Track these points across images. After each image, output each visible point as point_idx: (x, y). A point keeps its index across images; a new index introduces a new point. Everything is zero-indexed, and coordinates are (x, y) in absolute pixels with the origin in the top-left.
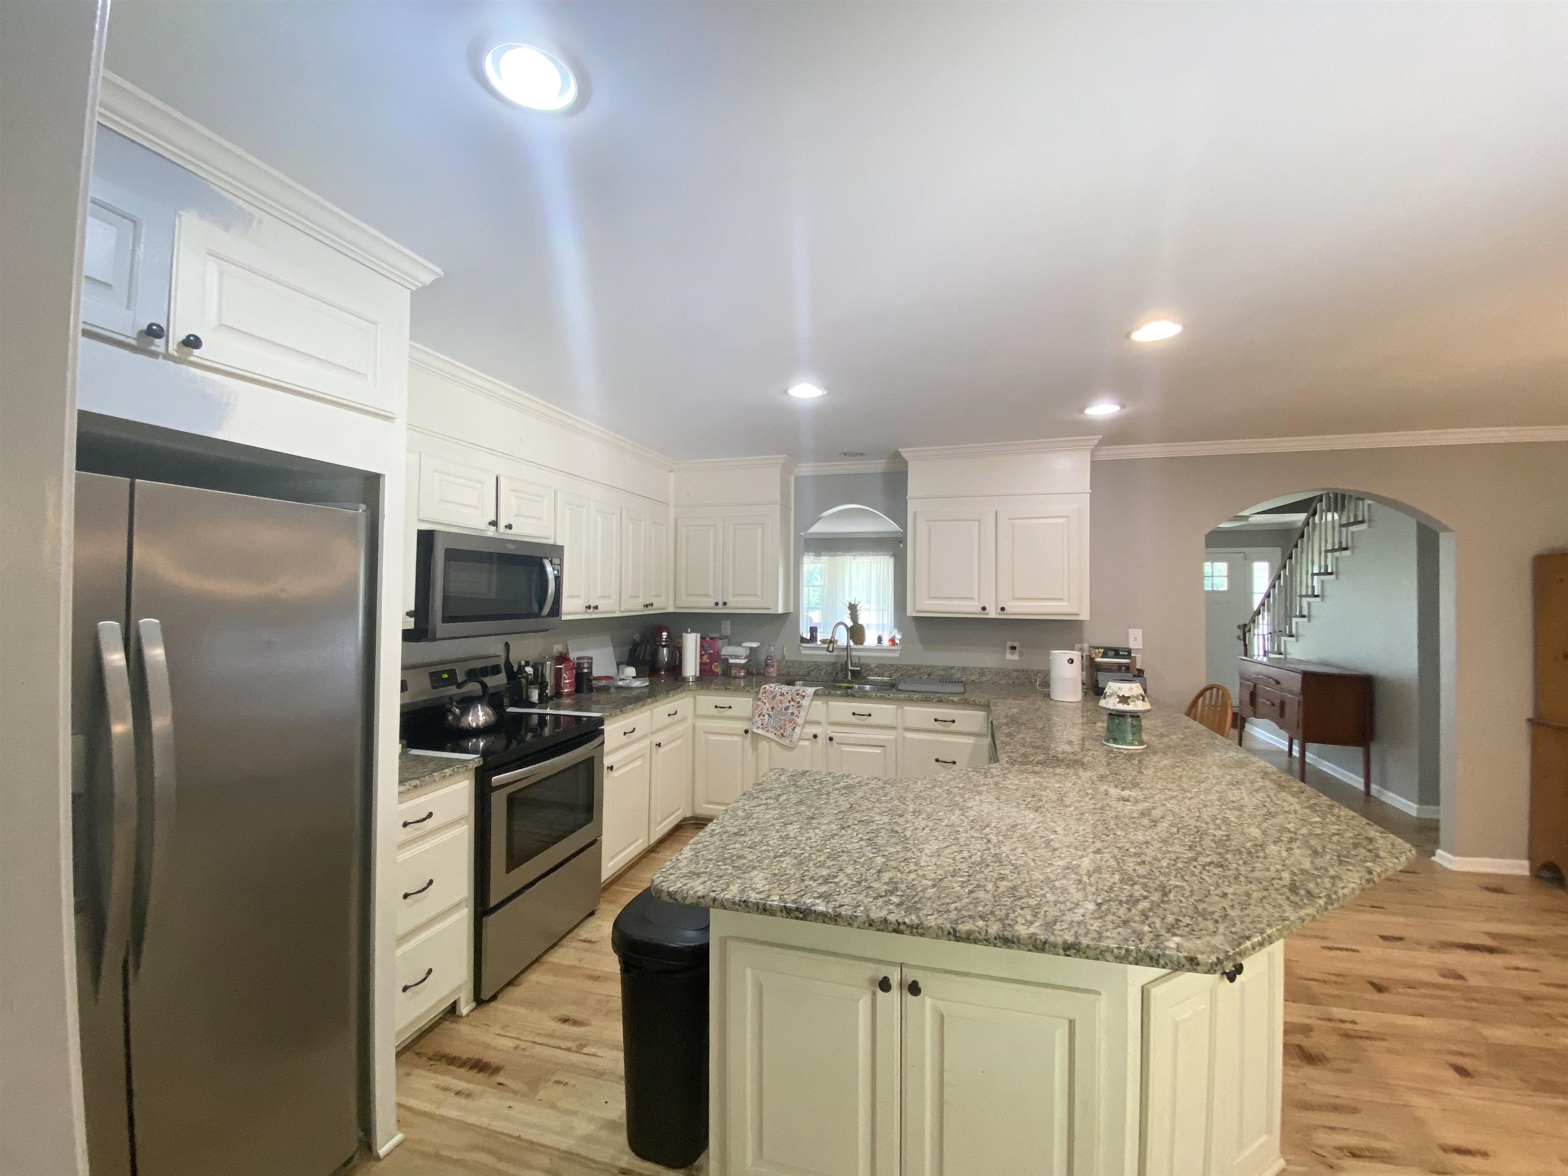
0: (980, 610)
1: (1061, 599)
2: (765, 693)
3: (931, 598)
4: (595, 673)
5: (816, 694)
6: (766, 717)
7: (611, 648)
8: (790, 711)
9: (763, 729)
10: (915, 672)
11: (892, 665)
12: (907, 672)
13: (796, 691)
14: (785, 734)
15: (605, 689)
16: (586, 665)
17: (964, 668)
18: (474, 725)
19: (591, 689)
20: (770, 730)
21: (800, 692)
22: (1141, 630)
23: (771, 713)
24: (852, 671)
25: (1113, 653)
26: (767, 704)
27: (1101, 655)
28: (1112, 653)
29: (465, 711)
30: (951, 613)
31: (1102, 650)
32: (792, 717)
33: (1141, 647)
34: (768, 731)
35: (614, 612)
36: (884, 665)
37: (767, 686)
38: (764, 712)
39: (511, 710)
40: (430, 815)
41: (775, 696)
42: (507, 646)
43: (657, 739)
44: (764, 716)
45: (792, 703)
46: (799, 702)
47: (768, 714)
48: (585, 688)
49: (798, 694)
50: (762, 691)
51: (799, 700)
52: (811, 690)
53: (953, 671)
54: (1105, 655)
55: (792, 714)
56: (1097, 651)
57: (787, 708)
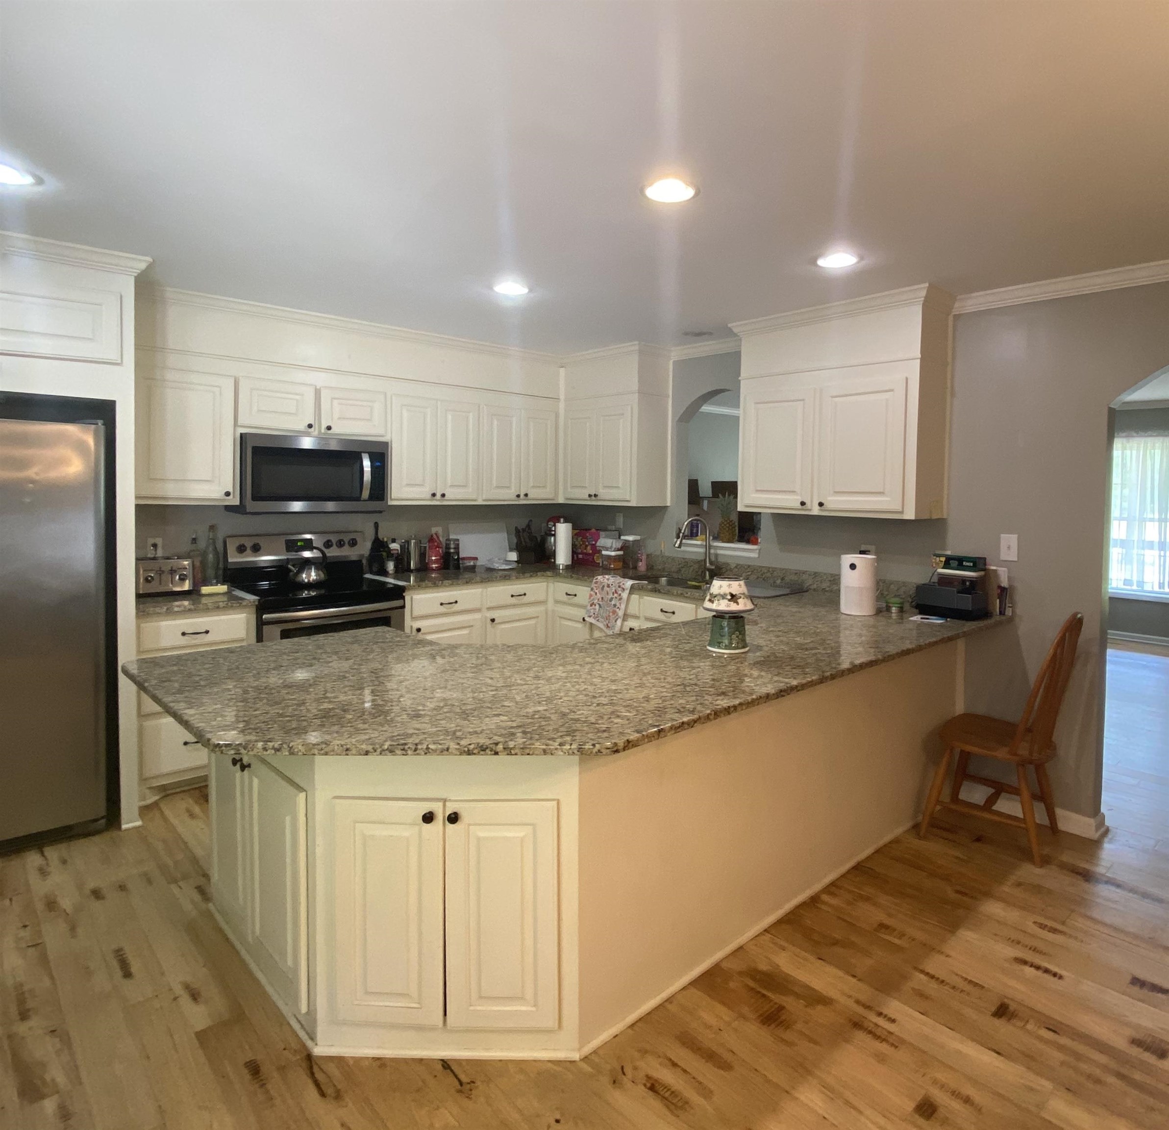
0: (798, 505)
1: (881, 493)
2: (596, 583)
3: (757, 491)
4: (462, 554)
5: (632, 587)
6: (597, 607)
7: (505, 535)
8: (613, 602)
9: (595, 618)
10: (769, 575)
11: (749, 566)
12: (762, 575)
13: (618, 583)
14: (609, 625)
15: (473, 569)
16: (452, 546)
17: (815, 573)
18: (306, 580)
19: (458, 567)
20: (601, 619)
21: (621, 584)
22: (1016, 536)
23: (601, 603)
24: (709, 570)
25: (957, 563)
26: (598, 594)
27: (942, 565)
28: (954, 563)
29: (300, 571)
30: (780, 508)
31: (943, 559)
32: (615, 609)
33: (1016, 559)
34: (598, 620)
35: (475, 500)
36: (742, 566)
37: (599, 577)
38: (596, 601)
39: (368, 576)
40: (207, 632)
41: (604, 586)
42: (376, 525)
43: (495, 614)
44: (595, 605)
45: (616, 595)
46: (620, 595)
47: (599, 604)
48: (451, 566)
49: (619, 587)
50: (594, 581)
51: (620, 592)
52: (629, 583)
53: (804, 577)
54: (947, 565)
55: (615, 605)
56: (938, 559)
57: (611, 600)
